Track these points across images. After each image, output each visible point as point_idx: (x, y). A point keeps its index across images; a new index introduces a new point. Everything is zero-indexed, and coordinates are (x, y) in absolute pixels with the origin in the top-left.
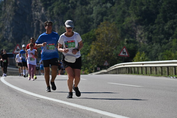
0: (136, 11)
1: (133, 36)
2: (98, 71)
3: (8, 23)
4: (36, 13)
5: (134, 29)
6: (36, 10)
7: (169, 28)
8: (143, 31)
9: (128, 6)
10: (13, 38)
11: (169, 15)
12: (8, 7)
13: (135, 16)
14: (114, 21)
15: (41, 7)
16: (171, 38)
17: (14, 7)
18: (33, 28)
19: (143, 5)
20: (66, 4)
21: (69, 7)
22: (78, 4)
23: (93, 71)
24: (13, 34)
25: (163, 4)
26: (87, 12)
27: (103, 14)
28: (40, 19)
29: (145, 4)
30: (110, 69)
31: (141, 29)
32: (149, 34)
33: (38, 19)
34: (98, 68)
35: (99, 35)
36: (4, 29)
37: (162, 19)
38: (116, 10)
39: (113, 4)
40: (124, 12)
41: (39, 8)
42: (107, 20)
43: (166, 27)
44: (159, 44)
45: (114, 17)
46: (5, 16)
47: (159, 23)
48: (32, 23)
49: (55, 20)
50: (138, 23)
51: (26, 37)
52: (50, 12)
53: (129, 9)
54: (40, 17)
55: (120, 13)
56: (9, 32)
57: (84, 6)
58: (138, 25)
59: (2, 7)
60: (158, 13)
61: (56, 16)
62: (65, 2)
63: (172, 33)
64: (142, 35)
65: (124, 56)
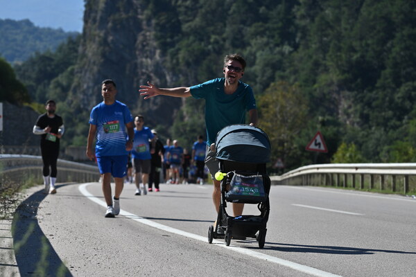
0: (340, 63)
1: (333, 111)
3: (89, 78)
4: (144, 60)
5: (335, 98)
6: (145, 55)
7: (403, 98)
8: (353, 102)
9: (325, 51)
11: (405, 71)
12: (91, 47)
13: (338, 73)
14: (296, 80)
15: (155, 48)
16: (406, 117)
17: (102, 48)
19: (355, 51)
20: (203, 44)
21: (209, 50)
22: (227, 44)
25: (393, 50)
27: (276, 66)
28: (151, 72)
29: (358, 49)
30: (288, 175)
31: (348, 98)
32: (364, 109)
33: (147, 72)
35: (267, 107)
36: (82, 90)
37: (389, 80)
38: (302, 59)
39: (296, 47)
40: (317, 64)
41: (151, 52)
42: (282, 78)
43: (398, 96)
44: (383, 129)
45: (296, 72)
46: (85, 65)
47: (384, 88)
48: (135, 79)
49: (180, 76)
50: (344, 85)
52: (172, 59)
53: (327, 58)
54: (152, 67)
55: (310, 64)
56: (91, 95)
58: (343, 90)
59: (78, 46)
60: (383, 67)
61: (183, 67)
62: (201, 40)
63: (408, 107)
64: (350, 111)
65: (316, 150)
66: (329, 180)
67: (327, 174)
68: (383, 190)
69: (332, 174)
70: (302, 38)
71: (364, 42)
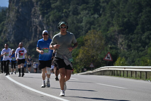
0: (119, 22)
1: (115, 43)
2: (84, 72)
3: (11, 27)
4: (35, 19)
5: (116, 38)
6: (35, 17)
7: (146, 38)
8: (124, 39)
9: (113, 17)
10: (14, 40)
11: (146, 27)
12: (12, 14)
13: (118, 27)
14: (100, 29)
15: (40, 15)
16: (147, 46)
17: (16, 14)
18: (32, 32)
19: (125, 17)
20: (60, 13)
21: (63, 16)
22: (71, 13)
23: (80, 71)
24: (15, 37)
25: (142, 17)
26: (77, 21)
27: (91, 23)
28: (38, 25)
29: (126, 16)
30: (95, 70)
31: (122, 37)
32: (129, 42)
33: (36, 25)
34: (84, 69)
35: (87, 41)
36: (7, 32)
37: (140, 30)
38: (102, 20)
39: (100, 15)
40: (109, 23)
41: (37, 16)
42: (94, 28)
43: (143, 37)
44: (136, 51)
45: (100, 26)
46: (9, 21)
47: (137, 33)
48: (31, 28)
49: (50, 27)
50: (120, 32)
51: (25, 39)
52: (47, 19)
53: (113, 20)
54: (38, 23)
55: (106, 23)
56: (11, 35)
57: (76, 16)
58: (120, 34)
59: (6, 13)
60: (137, 25)
61: (51, 23)
62: (59, 11)
63: (148, 42)
64: (123, 43)
65: (108, 60)
66: (113, 73)
67: (112, 70)
68: (136, 78)
69: (114, 70)
70: (103, 11)
71: (129, 13)
